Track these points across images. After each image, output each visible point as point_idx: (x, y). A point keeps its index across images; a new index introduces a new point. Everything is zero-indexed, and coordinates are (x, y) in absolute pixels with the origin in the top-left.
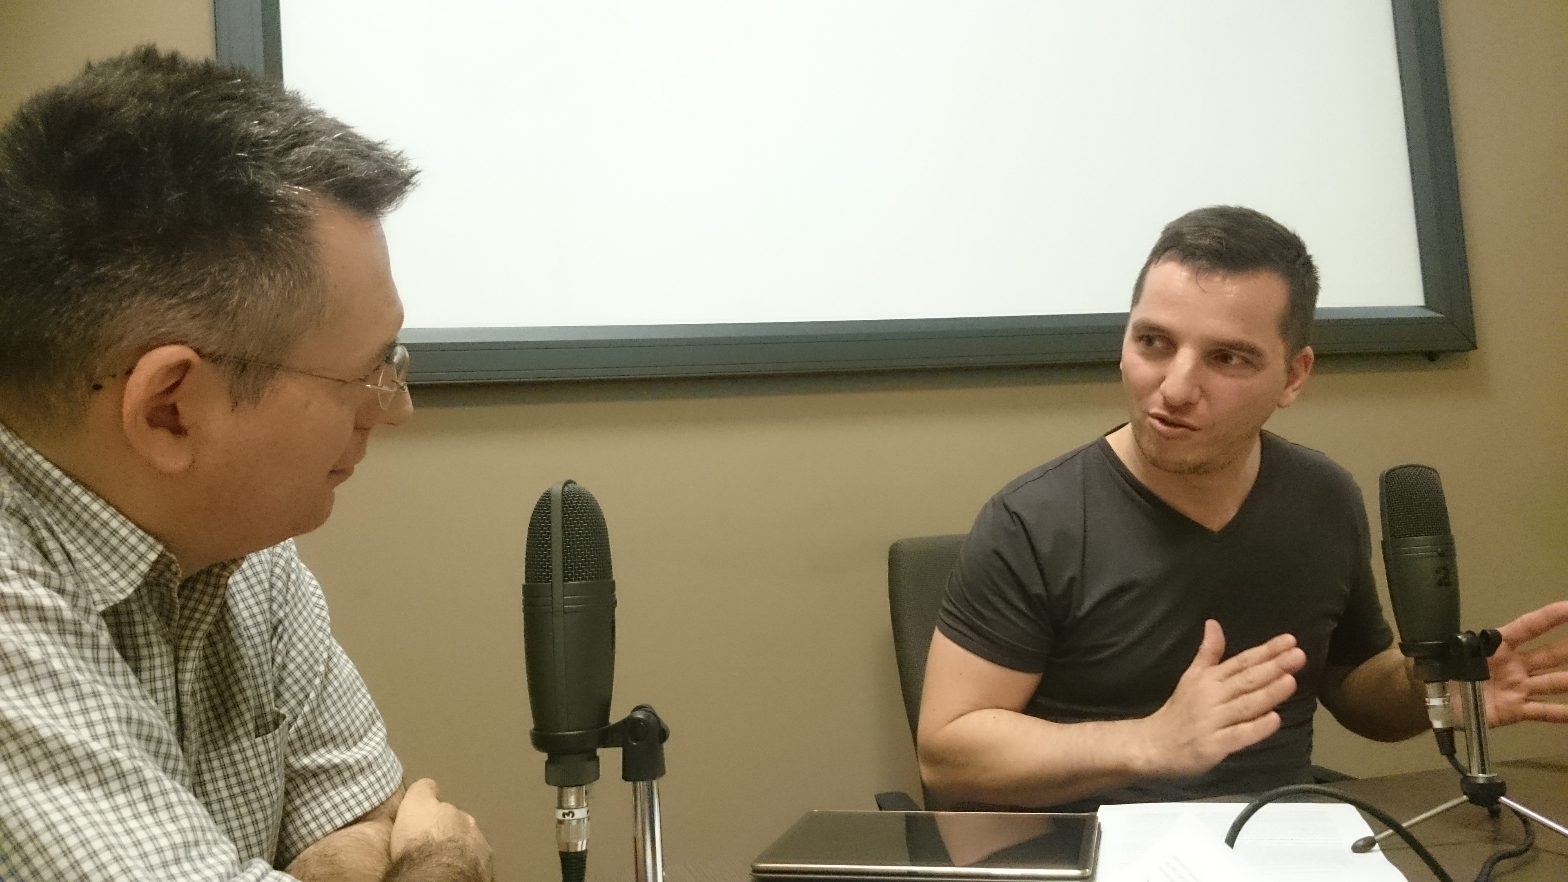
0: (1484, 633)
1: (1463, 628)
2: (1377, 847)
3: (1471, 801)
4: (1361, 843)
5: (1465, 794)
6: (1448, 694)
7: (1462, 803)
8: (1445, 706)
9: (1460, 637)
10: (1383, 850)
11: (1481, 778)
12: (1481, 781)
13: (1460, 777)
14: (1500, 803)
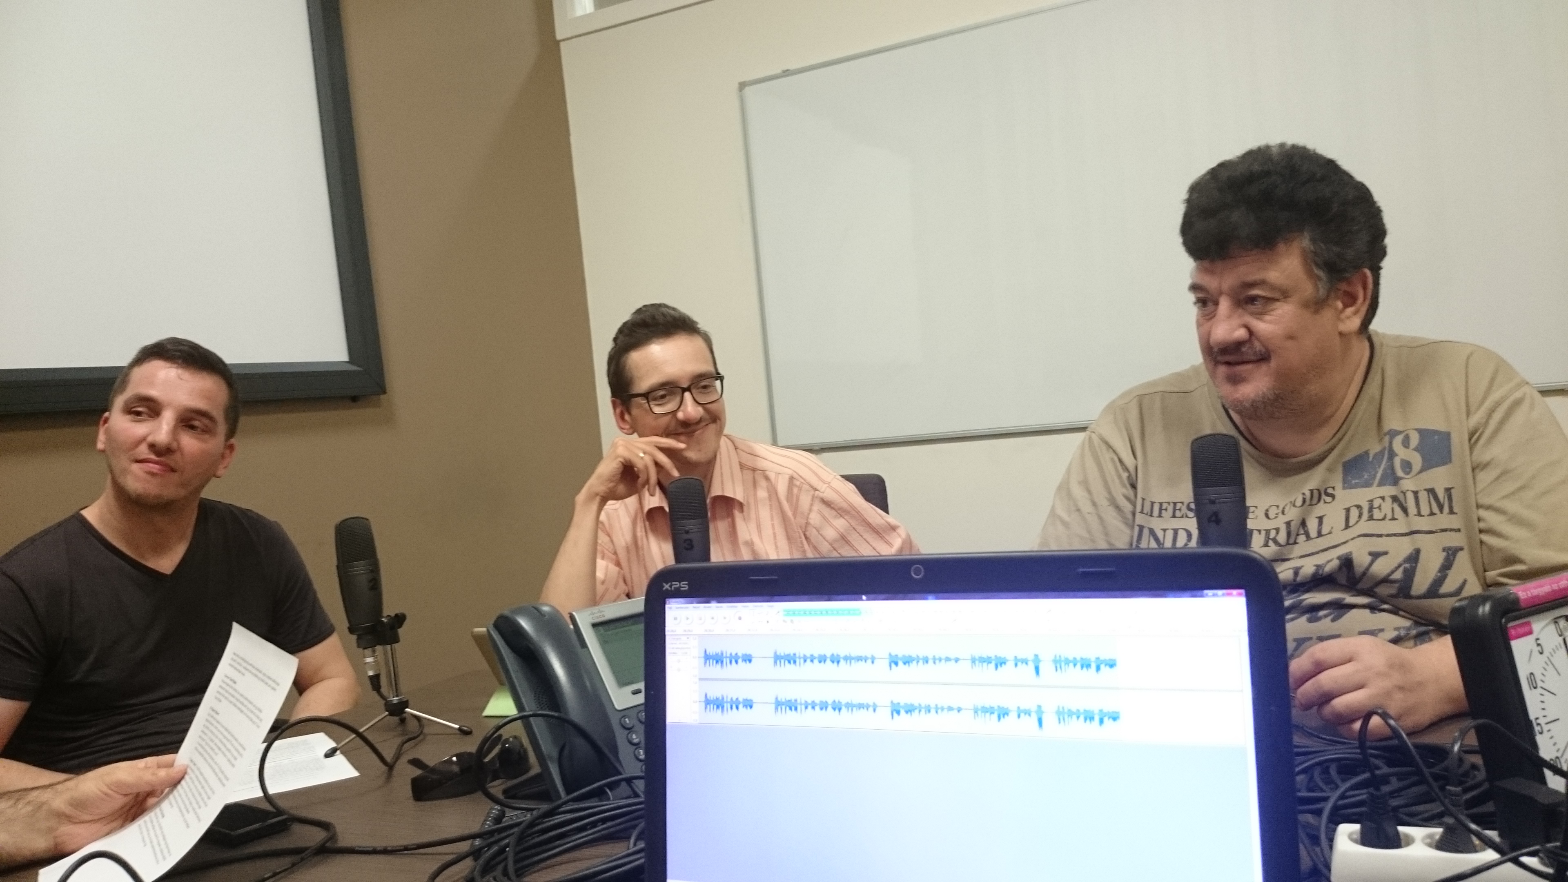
0: (396, 615)
1: (385, 614)
2: (338, 752)
3: (391, 714)
4: (329, 752)
5: (387, 711)
6: (376, 654)
7: (386, 716)
8: (374, 662)
9: (383, 619)
10: (342, 753)
11: (395, 700)
12: (395, 702)
13: (384, 702)
14: (405, 713)
